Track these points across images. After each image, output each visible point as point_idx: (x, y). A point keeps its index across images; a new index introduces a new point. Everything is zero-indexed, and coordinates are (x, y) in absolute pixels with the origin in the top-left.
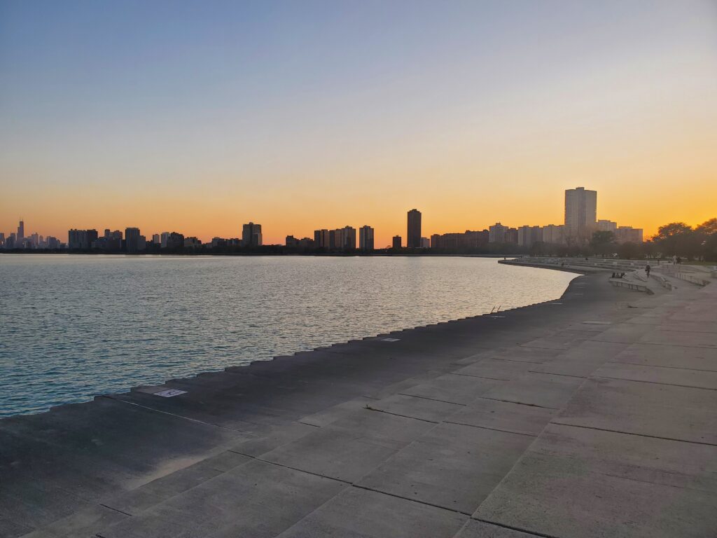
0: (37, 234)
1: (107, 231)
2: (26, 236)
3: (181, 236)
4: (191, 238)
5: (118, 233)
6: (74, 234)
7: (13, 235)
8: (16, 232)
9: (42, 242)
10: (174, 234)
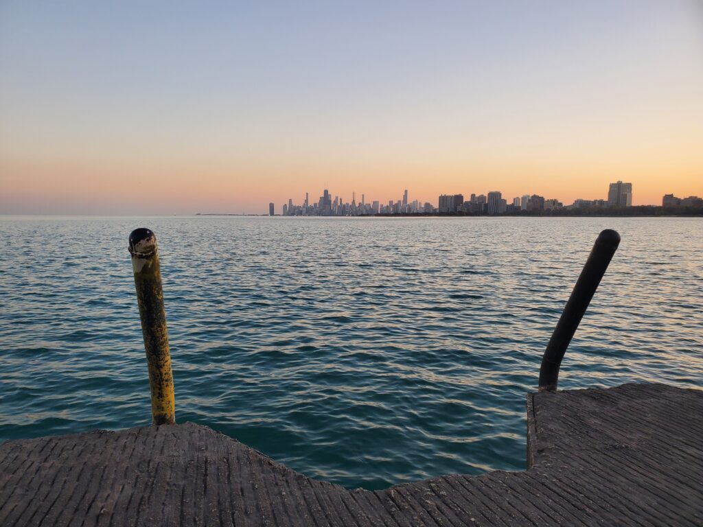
0: (417, 201)
1: (473, 196)
2: (408, 203)
3: (542, 199)
4: (552, 200)
5: (482, 197)
6: (443, 199)
7: (399, 202)
8: (402, 199)
9: (420, 208)
10: (535, 197)
